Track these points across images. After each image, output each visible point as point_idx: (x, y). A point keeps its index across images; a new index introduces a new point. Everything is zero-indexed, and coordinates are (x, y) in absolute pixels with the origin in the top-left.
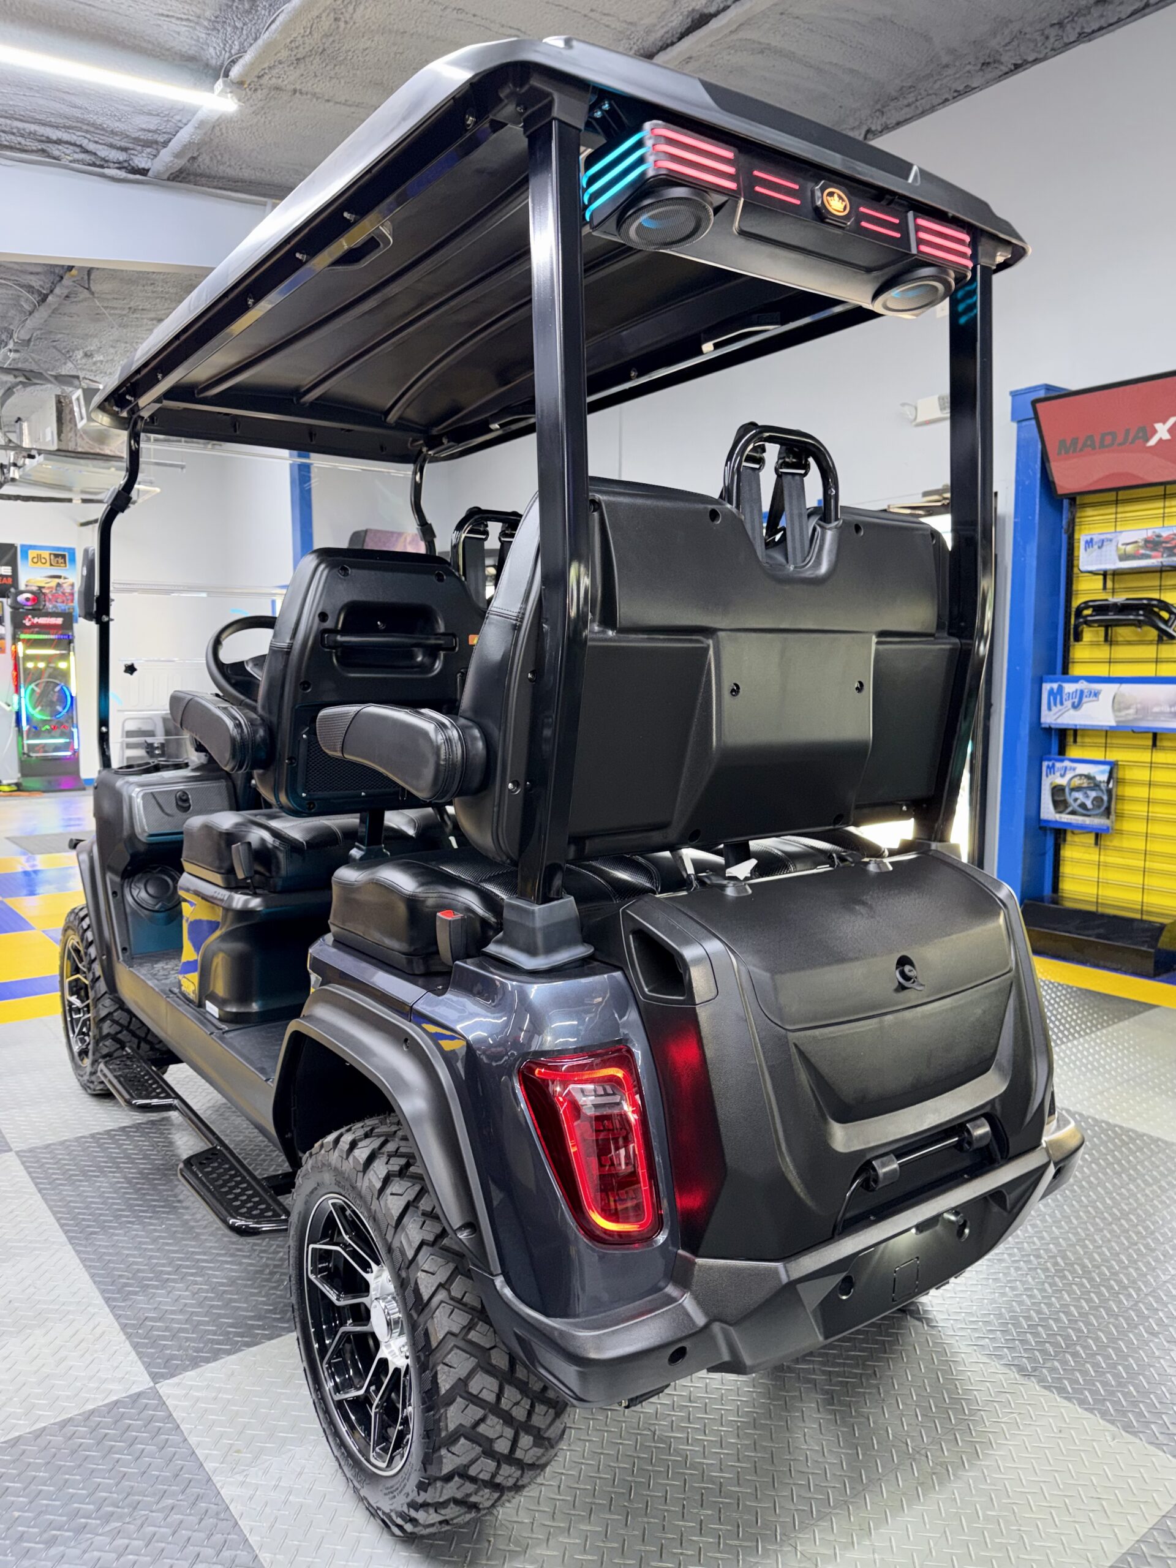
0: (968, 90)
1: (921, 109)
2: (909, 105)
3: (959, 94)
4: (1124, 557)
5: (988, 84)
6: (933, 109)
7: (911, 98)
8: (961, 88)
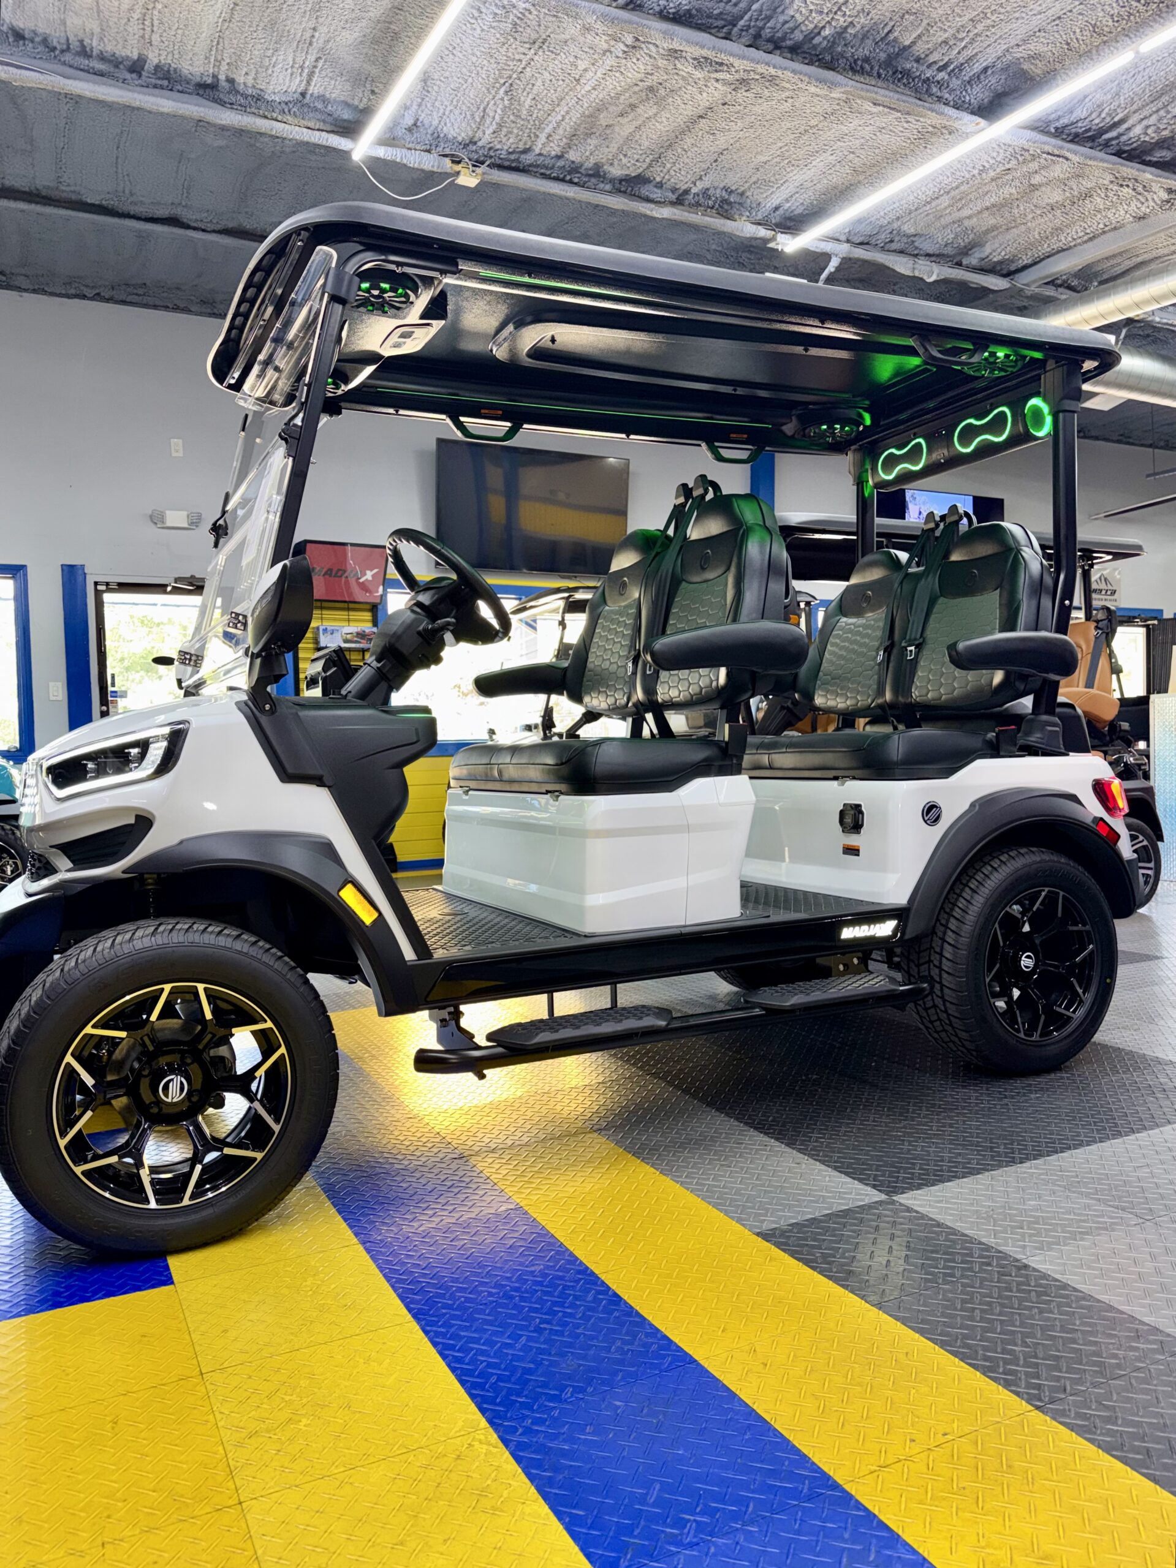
0: (186, 310)
1: (145, 302)
2: (137, 294)
3: (176, 309)
4: (346, 641)
5: (201, 314)
6: (155, 307)
7: (141, 291)
8: (182, 306)
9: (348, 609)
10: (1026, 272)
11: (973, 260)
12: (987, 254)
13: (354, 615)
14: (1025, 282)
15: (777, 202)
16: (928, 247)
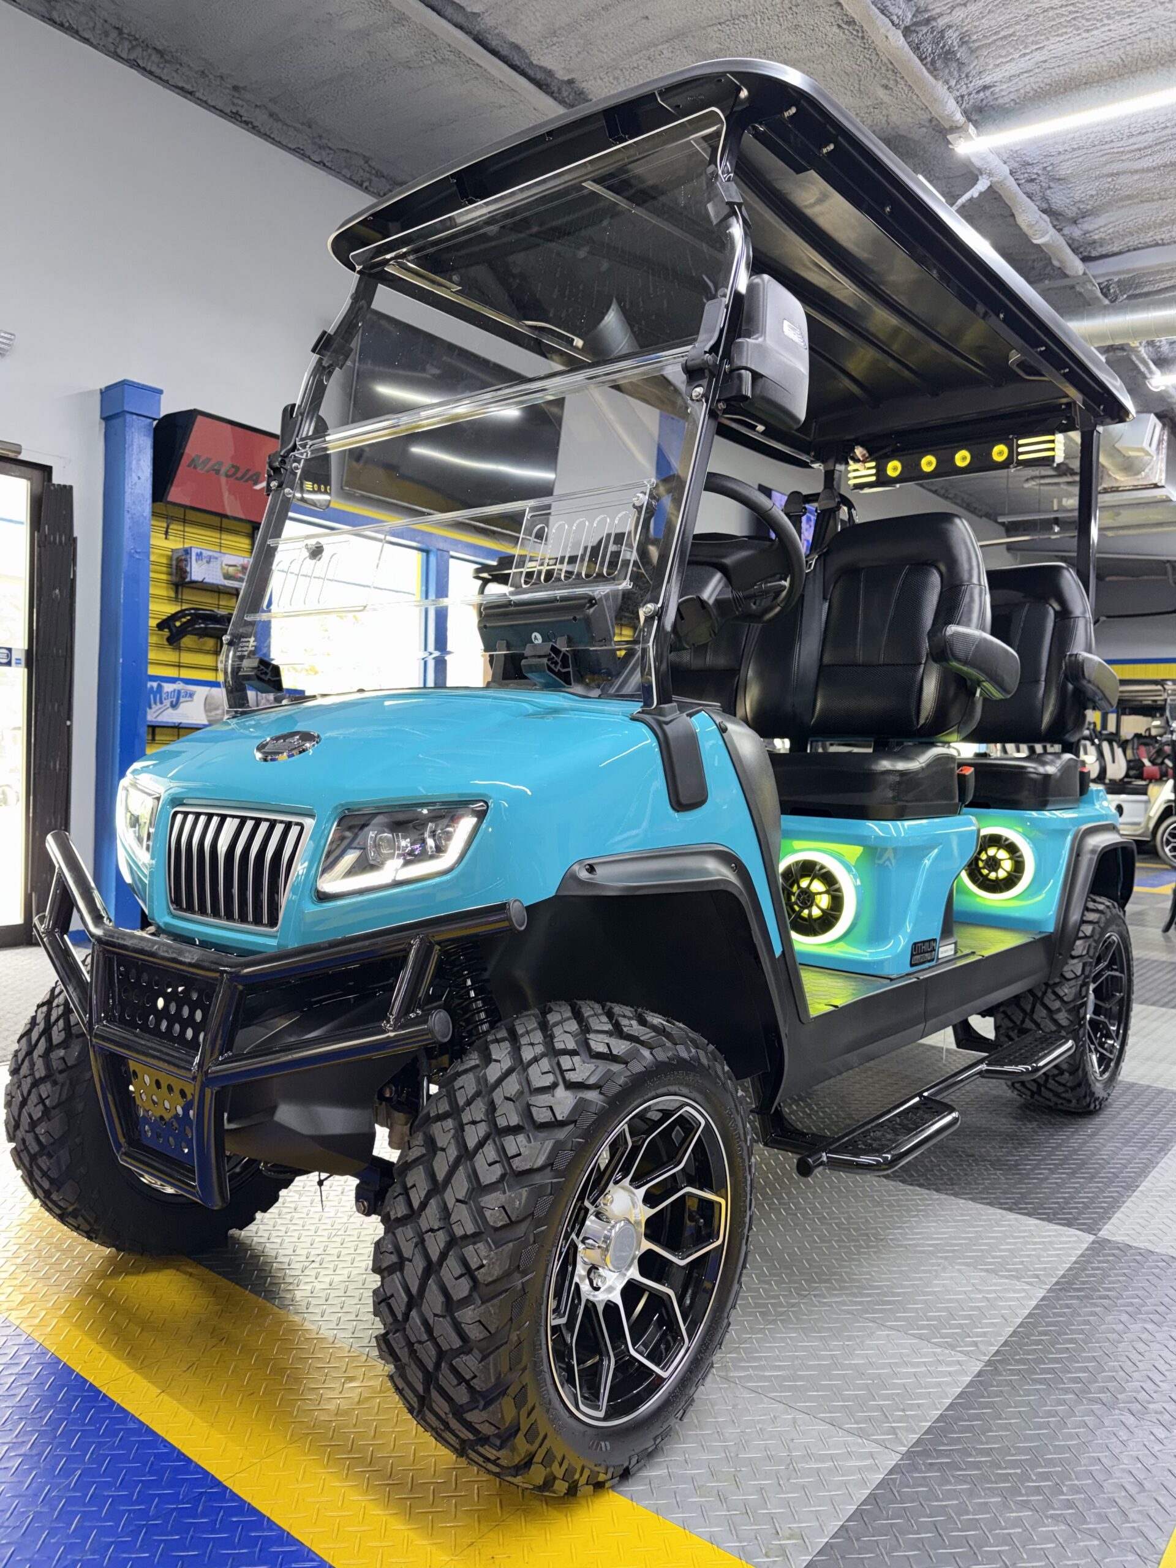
9: (221, 529)
10: (1101, 262)
11: (1076, 232)
12: (1096, 226)
13: (229, 539)
14: (1096, 272)
15: (995, 79)
16: (1059, 199)
